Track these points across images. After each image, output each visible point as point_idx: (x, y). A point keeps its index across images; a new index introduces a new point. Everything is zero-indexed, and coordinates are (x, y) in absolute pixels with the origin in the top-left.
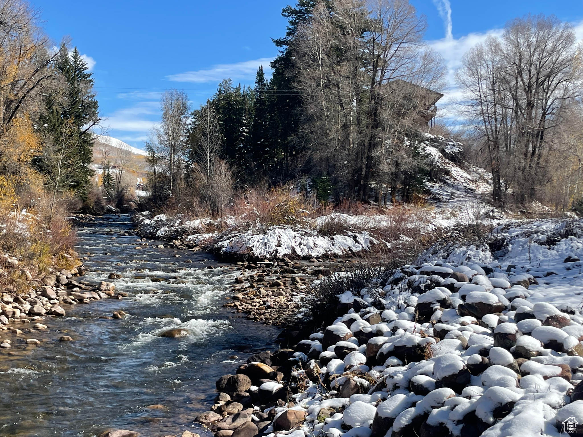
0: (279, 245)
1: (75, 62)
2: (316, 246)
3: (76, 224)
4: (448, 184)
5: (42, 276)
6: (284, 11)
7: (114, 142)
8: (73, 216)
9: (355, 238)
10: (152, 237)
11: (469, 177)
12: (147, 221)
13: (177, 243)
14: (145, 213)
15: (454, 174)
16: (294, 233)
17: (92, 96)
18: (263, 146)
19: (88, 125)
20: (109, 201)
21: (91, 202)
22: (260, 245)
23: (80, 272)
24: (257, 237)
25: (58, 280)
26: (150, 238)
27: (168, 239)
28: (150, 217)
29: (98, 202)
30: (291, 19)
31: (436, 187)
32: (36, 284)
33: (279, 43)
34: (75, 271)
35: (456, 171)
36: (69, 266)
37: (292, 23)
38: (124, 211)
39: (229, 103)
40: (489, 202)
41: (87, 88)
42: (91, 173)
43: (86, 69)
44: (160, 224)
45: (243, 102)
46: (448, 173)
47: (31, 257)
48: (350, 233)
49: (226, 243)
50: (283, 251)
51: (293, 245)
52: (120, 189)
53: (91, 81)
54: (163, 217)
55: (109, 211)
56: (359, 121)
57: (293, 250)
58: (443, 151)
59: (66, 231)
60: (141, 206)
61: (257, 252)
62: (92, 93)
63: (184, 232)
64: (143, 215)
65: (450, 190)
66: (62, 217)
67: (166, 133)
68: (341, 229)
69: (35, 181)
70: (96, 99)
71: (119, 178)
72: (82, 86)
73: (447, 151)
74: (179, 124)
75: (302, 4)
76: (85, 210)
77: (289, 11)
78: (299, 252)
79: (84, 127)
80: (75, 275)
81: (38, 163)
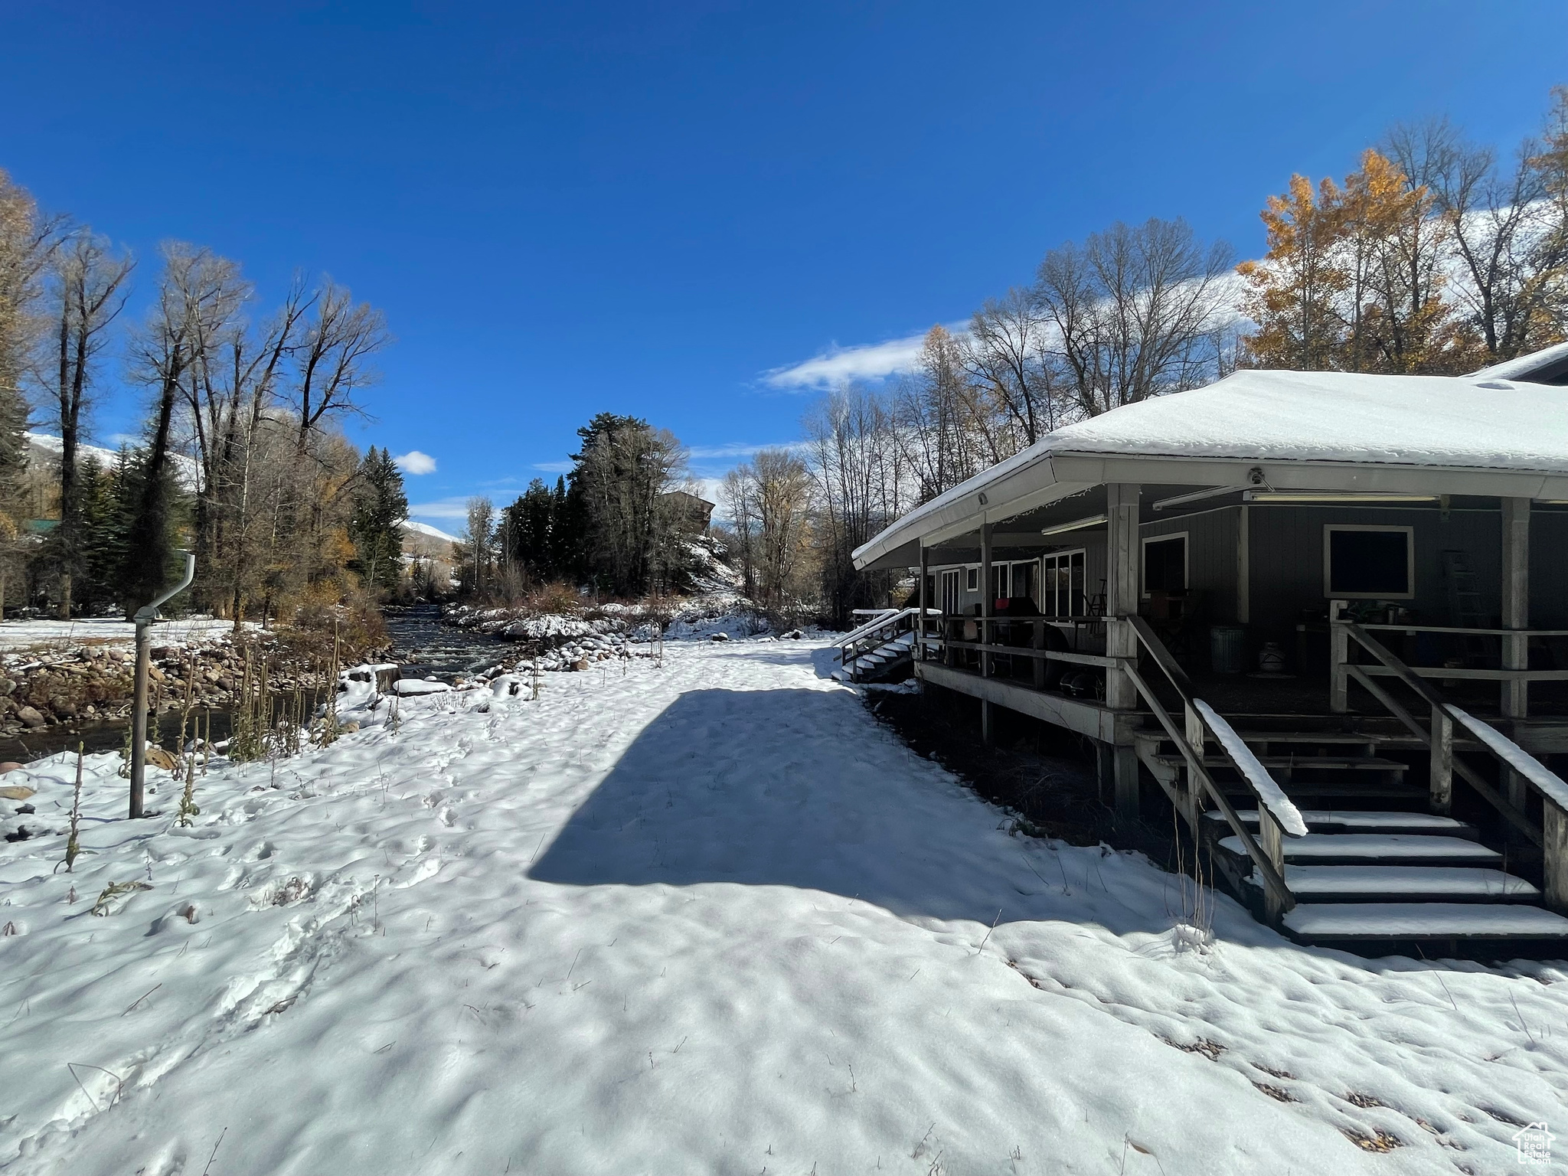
0: (548, 628)
1: (385, 461)
2: (577, 628)
3: (386, 614)
4: (712, 579)
5: (362, 650)
6: (579, 431)
7: (428, 530)
8: (383, 608)
9: (610, 622)
10: (455, 624)
11: (731, 573)
12: (452, 612)
13: (475, 629)
14: (451, 604)
15: (718, 570)
16: (560, 619)
17: (402, 494)
18: (563, 544)
19: (397, 521)
20: (419, 593)
21: (401, 593)
22: (534, 628)
23: (391, 649)
24: (532, 623)
25: (374, 653)
26: (452, 626)
27: (469, 625)
28: (456, 608)
29: (408, 594)
30: (585, 438)
31: (701, 582)
32: (358, 655)
33: (575, 458)
34: (386, 647)
35: (722, 569)
36: (381, 645)
37: (586, 441)
38: (434, 601)
39: (535, 503)
40: (741, 593)
41: (397, 486)
42: (401, 566)
43: (396, 468)
44: (463, 613)
45: (549, 503)
46: (713, 570)
47: (352, 638)
48: (607, 618)
49: (509, 628)
50: (551, 632)
51: (560, 628)
52: (431, 580)
53: (400, 479)
54: (466, 608)
55: (419, 602)
56: (635, 529)
57: (559, 631)
58: (711, 552)
59: (378, 620)
60: (450, 598)
61: (531, 633)
62: (402, 491)
63: (482, 620)
64: (449, 606)
65: (713, 583)
66: (374, 609)
67: (472, 534)
68: (600, 615)
69: (352, 579)
70: (405, 496)
71: (430, 569)
72: (391, 484)
73: (715, 551)
74: (484, 526)
75: (595, 426)
76: (393, 602)
77: (583, 431)
78: (563, 632)
79: (394, 523)
80: (386, 651)
81: (352, 565)
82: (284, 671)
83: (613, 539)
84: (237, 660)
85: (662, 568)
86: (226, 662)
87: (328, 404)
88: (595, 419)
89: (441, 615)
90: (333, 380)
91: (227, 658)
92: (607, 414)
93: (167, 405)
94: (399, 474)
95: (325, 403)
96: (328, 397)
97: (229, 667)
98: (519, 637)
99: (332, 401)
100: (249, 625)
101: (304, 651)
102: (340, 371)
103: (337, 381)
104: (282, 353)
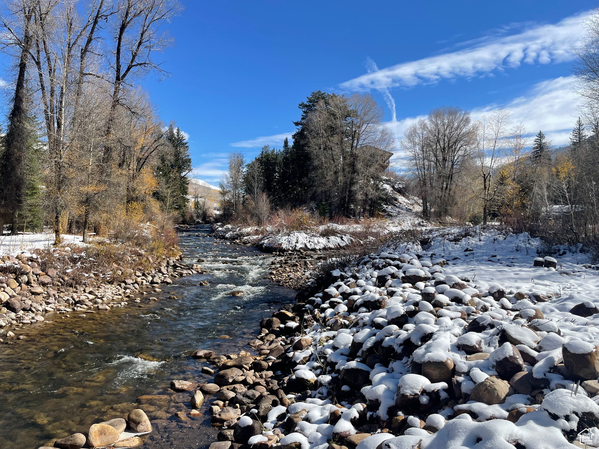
0: (297, 242)
1: (178, 136)
2: (319, 243)
3: (178, 230)
4: (396, 206)
5: (159, 261)
7: (201, 182)
8: (177, 226)
9: (342, 238)
10: (223, 238)
11: (409, 202)
12: (220, 229)
13: (238, 241)
14: (219, 224)
15: (400, 200)
16: (306, 235)
17: (188, 156)
18: (288, 184)
19: (186, 173)
20: (198, 217)
21: (188, 218)
22: (286, 242)
23: (181, 258)
24: (284, 238)
25: (168, 263)
26: (222, 239)
27: (233, 239)
28: (222, 226)
29: (191, 217)
30: (304, 110)
31: (389, 208)
32: (155, 265)
33: (297, 124)
34: (178, 258)
36: (174, 255)
37: (305, 112)
38: (207, 222)
39: (268, 159)
40: (420, 217)
41: (185, 151)
42: (187, 200)
43: (184, 139)
44: (228, 230)
45: (276, 159)
46: (396, 200)
47: (152, 250)
48: (339, 235)
49: (266, 241)
50: (299, 246)
51: (306, 242)
52: (204, 210)
53: (187, 147)
54: (229, 226)
55: (198, 223)
56: (344, 170)
57: (306, 245)
58: (393, 187)
59: (173, 235)
60: (217, 220)
61: (284, 246)
62: (188, 154)
63: (242, 235)
65: (397, 209)
66: (170, 227)
67: (231, 177)
68: (334, 233)
69: (155, 205)
70: (190, 157)
71: (204, 203)
72: (182, 150)
73: (396, 187)
74: (239, 172)
75: (310, 101)
76: (184, 222)
77: (303, 105)
78: (309, 246)
79: (183, 174)
80: (178, 260)
81: (156, 195)
82: (85, 284)
83: (330, 176)
84: (39, 275)
85: (364, 198)
86: (25, 278)
87: (134, 63)
88: (310, 97)
89: (213, 231)
90: (137, 44)
91: (27, 274)
92: (319, 92)
93: (22, 67)
94: (186, 143)
95: (132, 62)
96: (134, 57)
97: (28, 283)
98: (275, 250)
99: (137, 61)
100: (68, 239)
101: (109, 263)
102: (142, 35)
103: (140, 44)
104: (99, 20)
